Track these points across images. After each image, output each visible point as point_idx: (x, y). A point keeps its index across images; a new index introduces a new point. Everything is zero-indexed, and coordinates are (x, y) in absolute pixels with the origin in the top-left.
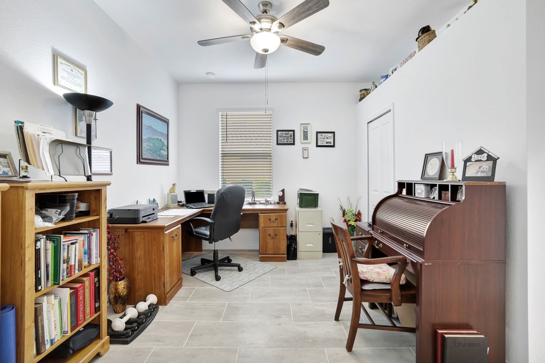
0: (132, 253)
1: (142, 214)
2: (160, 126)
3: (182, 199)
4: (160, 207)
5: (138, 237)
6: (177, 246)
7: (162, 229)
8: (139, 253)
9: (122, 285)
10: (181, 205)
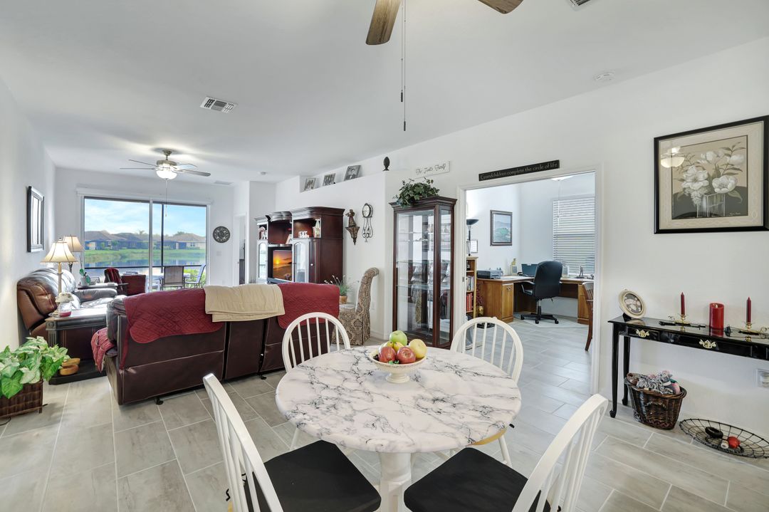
0: (486, 293)
1: (491, 274)
2: (506, 219)
3: (520, 269)
4: (505, 274)
5: (489, 286)
6: (511, 296)
7: (501, 282)
8: (490, 294)
9: (481, 308)
10: (519, 274)
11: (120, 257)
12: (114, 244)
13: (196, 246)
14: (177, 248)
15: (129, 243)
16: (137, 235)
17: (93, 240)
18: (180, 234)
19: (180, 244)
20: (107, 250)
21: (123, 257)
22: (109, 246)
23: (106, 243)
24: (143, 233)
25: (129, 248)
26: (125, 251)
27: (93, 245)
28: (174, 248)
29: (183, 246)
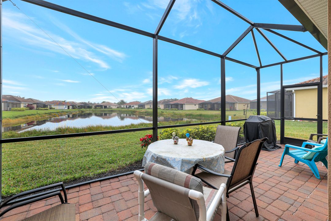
11: (81, 112)
12: (79, 107)
13: (111, 107)
14: (103, 108)
15: (84, 106)
16: (87, 103)
17: (71, 105)
18: (104, 102)
20: (76, 109)
21: (82, 112)
22: (77, 107)
25: (84, 108)
27: (71, 107)
28: (102, 108)
29: (105, 107)
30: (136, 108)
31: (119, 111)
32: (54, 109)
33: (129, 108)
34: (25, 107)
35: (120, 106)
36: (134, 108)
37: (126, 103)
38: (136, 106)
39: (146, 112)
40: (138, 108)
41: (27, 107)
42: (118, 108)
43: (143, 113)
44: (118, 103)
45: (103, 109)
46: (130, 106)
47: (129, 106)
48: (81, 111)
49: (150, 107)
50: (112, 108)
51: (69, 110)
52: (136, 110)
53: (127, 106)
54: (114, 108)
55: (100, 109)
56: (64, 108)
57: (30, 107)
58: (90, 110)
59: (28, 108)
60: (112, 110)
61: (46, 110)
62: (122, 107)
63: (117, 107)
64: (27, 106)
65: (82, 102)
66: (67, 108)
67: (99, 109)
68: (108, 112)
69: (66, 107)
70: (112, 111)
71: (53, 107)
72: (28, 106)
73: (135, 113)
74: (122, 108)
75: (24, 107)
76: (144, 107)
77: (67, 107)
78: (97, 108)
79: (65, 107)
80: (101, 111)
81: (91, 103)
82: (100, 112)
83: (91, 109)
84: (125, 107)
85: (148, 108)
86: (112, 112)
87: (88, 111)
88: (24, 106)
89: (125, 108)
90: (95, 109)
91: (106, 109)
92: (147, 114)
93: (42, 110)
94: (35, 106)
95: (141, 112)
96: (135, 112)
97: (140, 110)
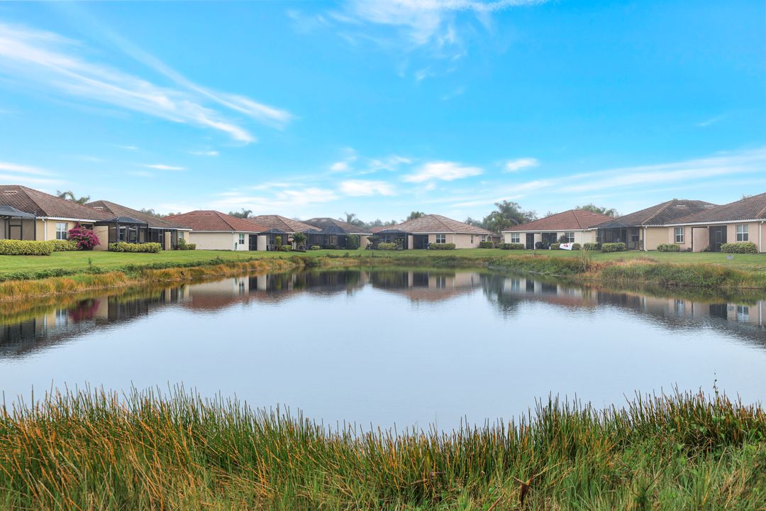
11: (302, 265)
12: (298, 239)
13: (447, 242)
14: (410, 245)
15: (325, 236)
16: (343, 222)
17: (264, 230)
18: (415, 216)
19: (416, 237)
20: (285, 250)
21: (310, 264)
22: (289, 243)
23: (284, 236)
24: (353, 219)
25: (324, 247)
26: (316, 253)
27: (263, 241)
28: (406, 247)
29: (421, 242)
30: (587, 246)
31: (491, 261)
32: (192, 247)
33: (541, 246)
34: (64, 237)
35: (498, 238)
36: (576, 247)
37: (528, 221)
38: (585, 238)
39: (651, 272)
40: (598, 247)
41: (68, 240)
42: (483, 245)
43: (632, 274)
44: (485, 220)
45: (411, 253)
46: (549, 240)
47: (544, 235)
48: (304, 260)
49: (678, 239)
50: (451, 247)
51: (254, 255)
52: (583, 257)
53: (530, 237)
54: (464, 245)
55: (393, 254)
56: (234, 244)
57: (83, 240)
58: (346, 256)
59: (74, 244)
60: (453, 259)
61: (146, 251)
62: (508, 239)
63: (477, 241)
64: (71, 232)
65: (319, 220)
66: (246, 247)
67: (386, 253)
68: (435, 270)
69: (242, 242)
70: (455, 263)
71: (188, 239)
72: (73, 235)
73: (577, 277)
74: (506, 247)
75: (58, 237)
76: (636, 239)
77: (247, 239)
78: (383, 244)
79: (236, 238)
80: (399, 262)
81: (360, 223)
82: (393, 268)
83: (352, 253)
84: (523, 240)
85: (663, 249)
86: (453, 267)
87: (336, 261)
88: (58, 233)
89: (521, 247)
90: (370, 252)
91: (423, 253)
92: (662, 284)
93: (130, 251)
94: (103, 233)
95: (620, 273)
96: (577, 268)
97: (612, 257)
